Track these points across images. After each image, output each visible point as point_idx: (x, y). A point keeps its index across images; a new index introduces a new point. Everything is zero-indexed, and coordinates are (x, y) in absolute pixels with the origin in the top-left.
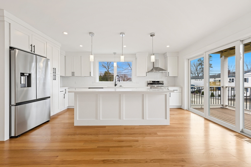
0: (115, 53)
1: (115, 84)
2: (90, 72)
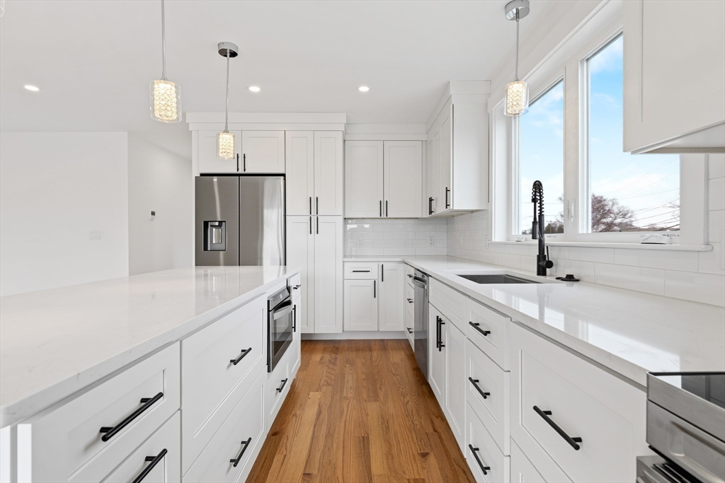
1: (538, 256)
2: (447, 191)
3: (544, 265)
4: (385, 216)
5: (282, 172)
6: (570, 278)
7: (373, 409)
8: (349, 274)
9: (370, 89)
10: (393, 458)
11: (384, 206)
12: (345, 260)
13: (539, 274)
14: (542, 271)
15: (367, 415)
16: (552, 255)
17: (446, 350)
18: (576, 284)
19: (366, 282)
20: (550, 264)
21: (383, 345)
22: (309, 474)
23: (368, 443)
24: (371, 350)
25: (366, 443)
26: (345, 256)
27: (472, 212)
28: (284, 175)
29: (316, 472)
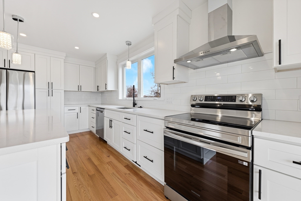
0: (129, 43)
1: (133, 103)
2: (106, 84)
3: (134, 105)
4: (80, 91)
5: (34, 71)
6: (141, 107)
7: (87, 151)
8: (66, 111)
9: (79, 48)
10: (100, 160)
11: (80, 88)
12: (65, 106)
13: (133, 107)
14: (134, 106)
15: (86, 153)
16: (136, 102)
17: (113, 128)
18: (142, 108)
19: (74, 113)
20: (136, 104)
21: (82, 134)
22: (75, 173)
23: (91, 159)
24: (77, 136)
25: (90, 159)
26: (65, 105)
27: (112, 91)
28: (34, 72)
29: (77, 171)
